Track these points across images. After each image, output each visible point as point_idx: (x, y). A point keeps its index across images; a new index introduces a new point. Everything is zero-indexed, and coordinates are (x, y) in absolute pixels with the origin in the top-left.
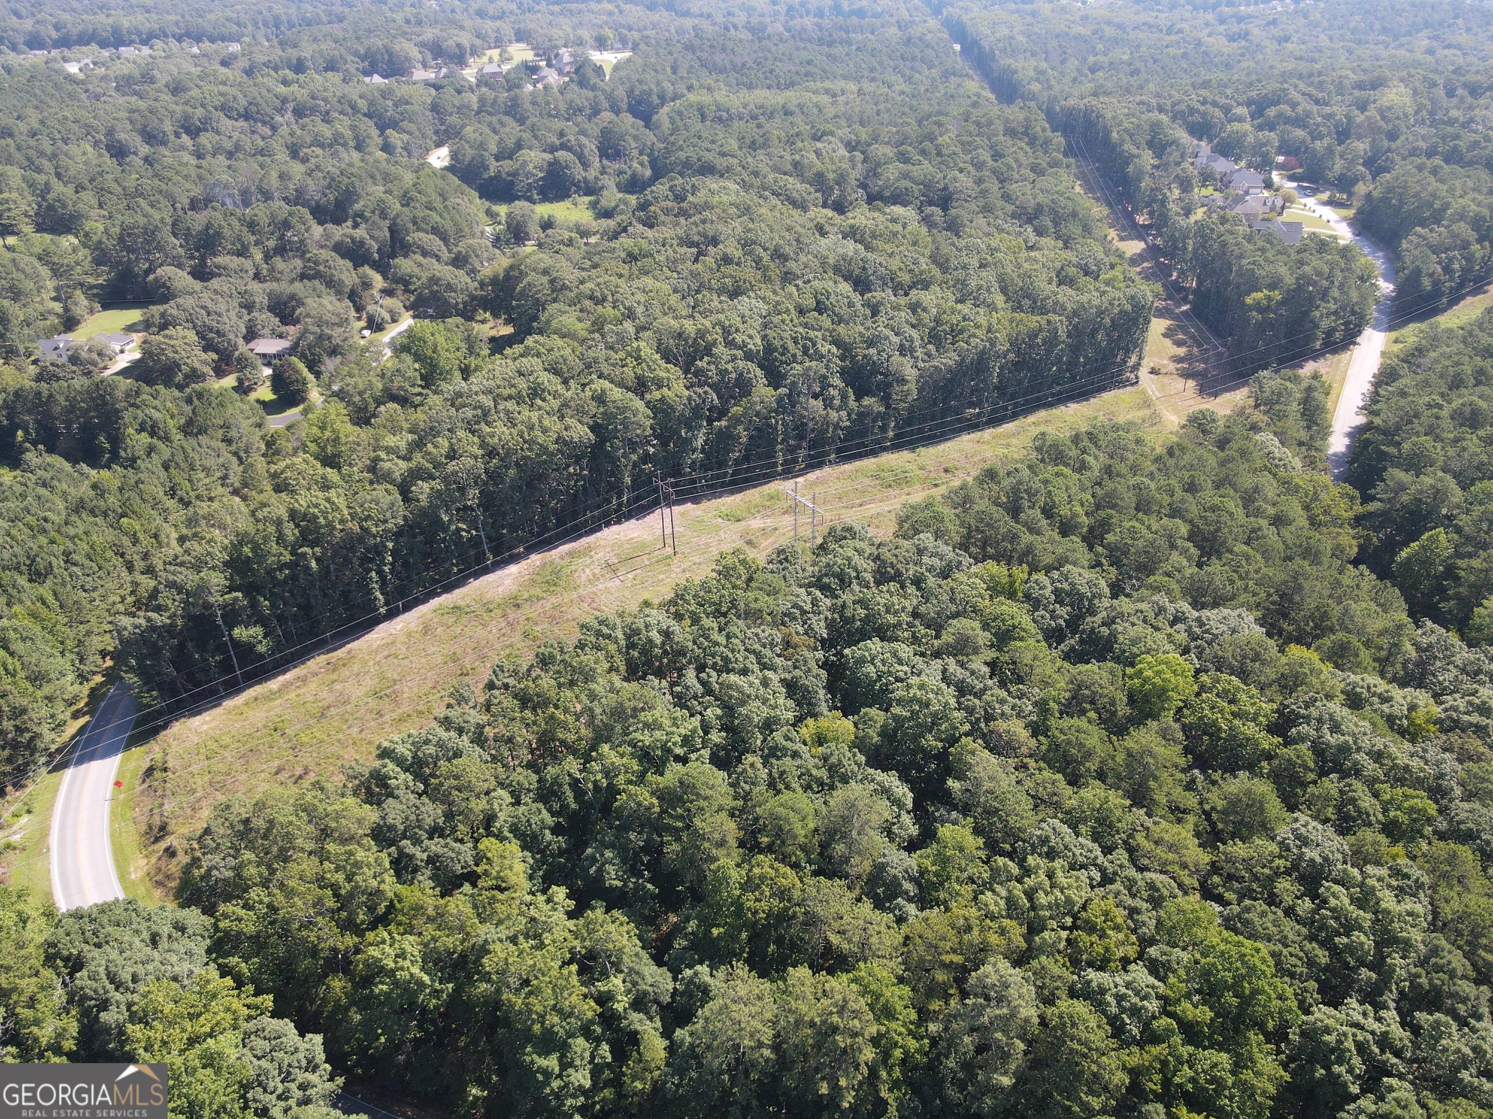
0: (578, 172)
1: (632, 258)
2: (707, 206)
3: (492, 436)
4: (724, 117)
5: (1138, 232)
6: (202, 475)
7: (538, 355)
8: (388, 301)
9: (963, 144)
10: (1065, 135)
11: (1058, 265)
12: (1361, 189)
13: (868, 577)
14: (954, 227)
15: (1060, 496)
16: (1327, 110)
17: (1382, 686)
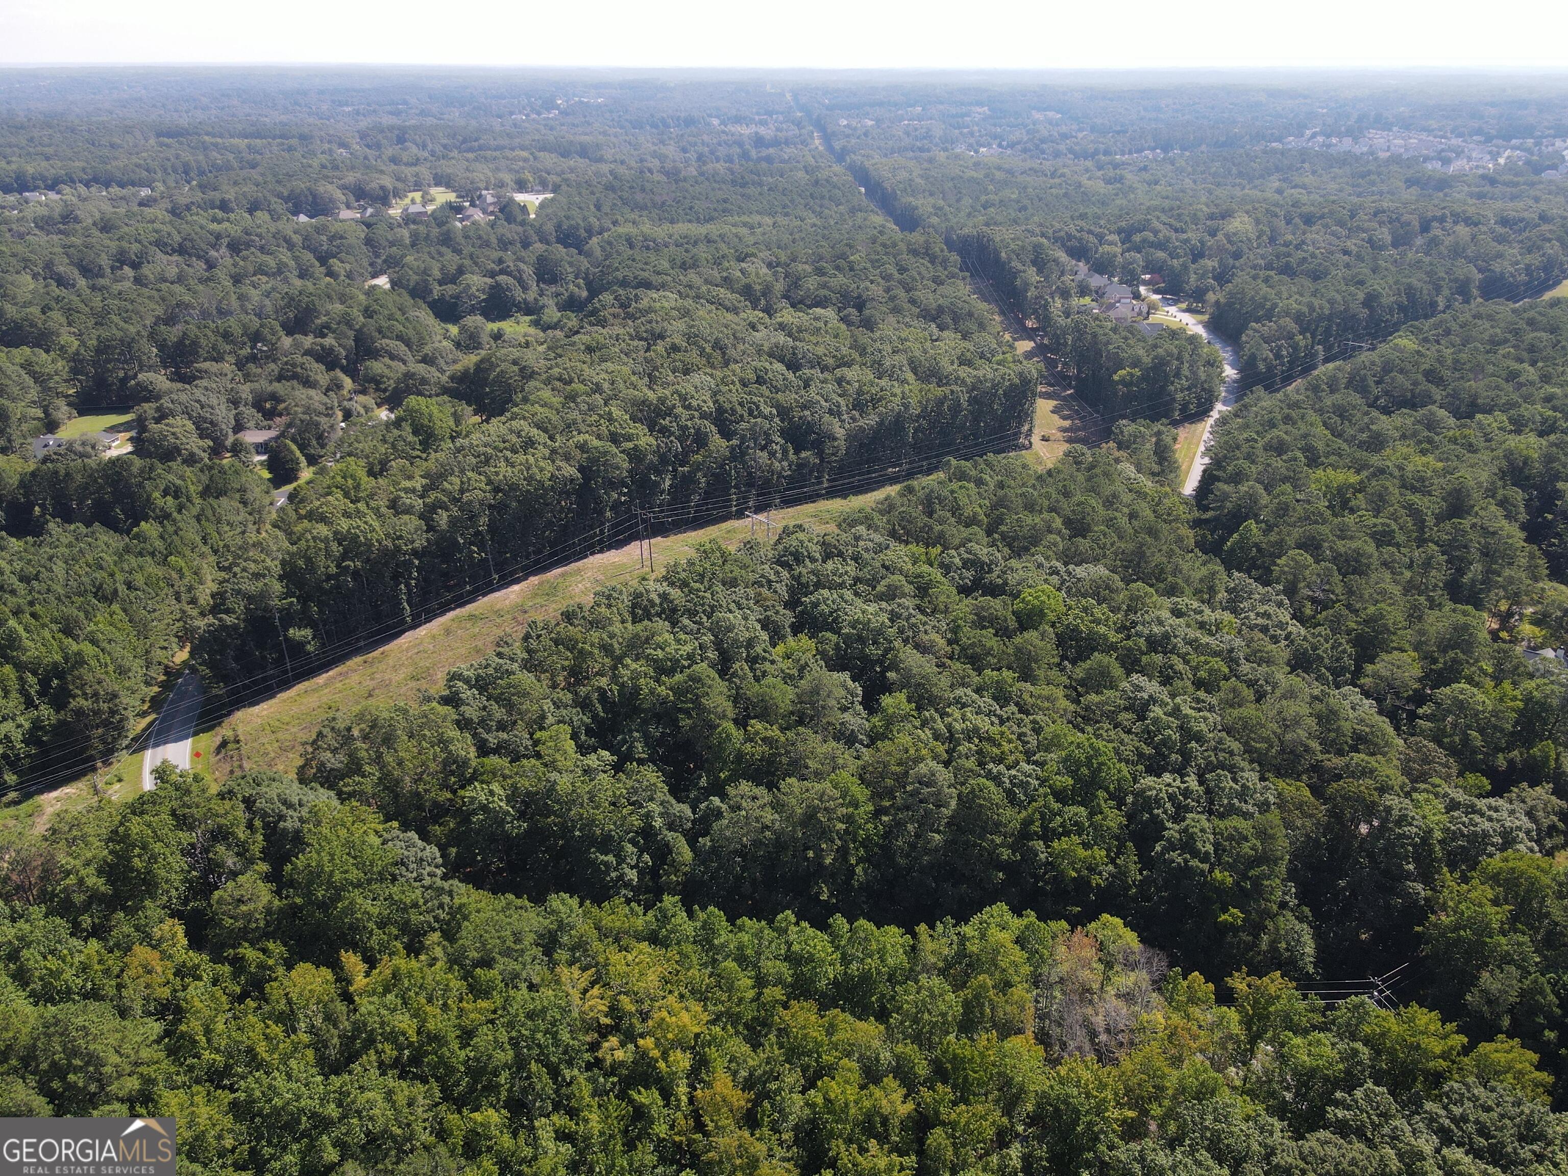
0: (518, 294)
1: (590, 349)
2: (650, 310)
3: (497, 474)
4: (651, 245)
5: (1029, 334)
6: (227, 528)
7: (524, 418)
8: (361, 398)
9: (872, 261)
10: (960, 253)
11: (959, 352)
12: (1211, 297)
13: (817, 556)
14: (869, 325)
15: (963, 501)
16: (1185, 236)
17: (1195, 605)
